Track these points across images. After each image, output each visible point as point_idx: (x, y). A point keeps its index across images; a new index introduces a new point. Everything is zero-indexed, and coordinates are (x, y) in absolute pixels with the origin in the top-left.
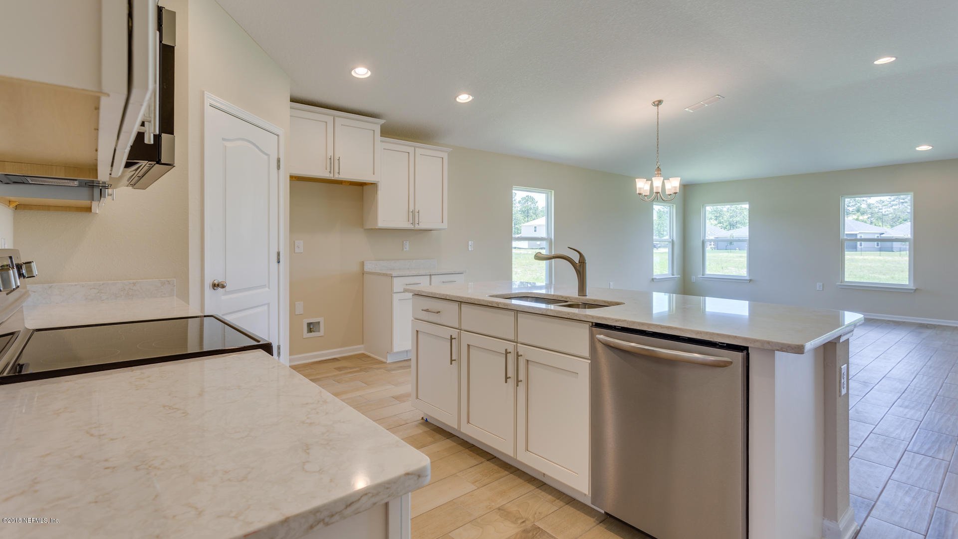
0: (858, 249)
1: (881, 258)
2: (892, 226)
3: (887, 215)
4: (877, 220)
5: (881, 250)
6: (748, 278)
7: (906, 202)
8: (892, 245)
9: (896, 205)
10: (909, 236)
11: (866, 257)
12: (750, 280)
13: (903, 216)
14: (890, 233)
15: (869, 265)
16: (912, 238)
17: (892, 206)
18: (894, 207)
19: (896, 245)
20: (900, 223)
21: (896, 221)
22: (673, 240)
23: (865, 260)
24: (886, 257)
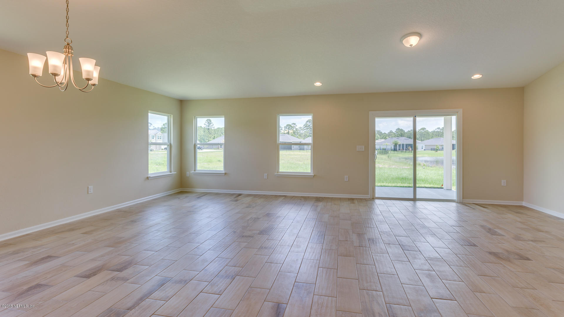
0: (292, 149)
1: (300, 153)
2: (304, 139)
3: (303, 134)
4: (299, 136)
5: (300, 149)
6: (224, 172)
7: (309, 128)
8: (304, 147)
9: (305, 129)
10: (311, 142)
11: (295, 153)
12: (225, 174)
13: (308, 134)
14: (304, 141)
15: (296, 157)
16: (312, 143)
17: (304, 130)
18: (305, 130)
19: (306, 147)
20: (307, 137)
21: (305, 136)
22: (171, 144)
23: (294, 154)
24: (302, 153)
